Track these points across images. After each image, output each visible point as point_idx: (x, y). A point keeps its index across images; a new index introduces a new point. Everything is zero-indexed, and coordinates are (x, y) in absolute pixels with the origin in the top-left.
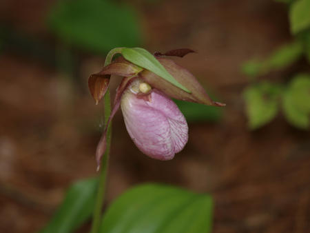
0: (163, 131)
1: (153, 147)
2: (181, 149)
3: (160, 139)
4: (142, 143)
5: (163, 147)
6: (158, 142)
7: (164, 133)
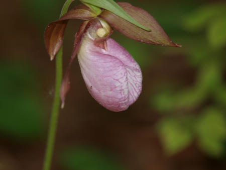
0: (120, 76)
1: (110, 93)
2: (135, 99)
3: (118, 84)
4: (99, 91)
5: (121, 93)
6: (116, 87)
7: (122, 78)
